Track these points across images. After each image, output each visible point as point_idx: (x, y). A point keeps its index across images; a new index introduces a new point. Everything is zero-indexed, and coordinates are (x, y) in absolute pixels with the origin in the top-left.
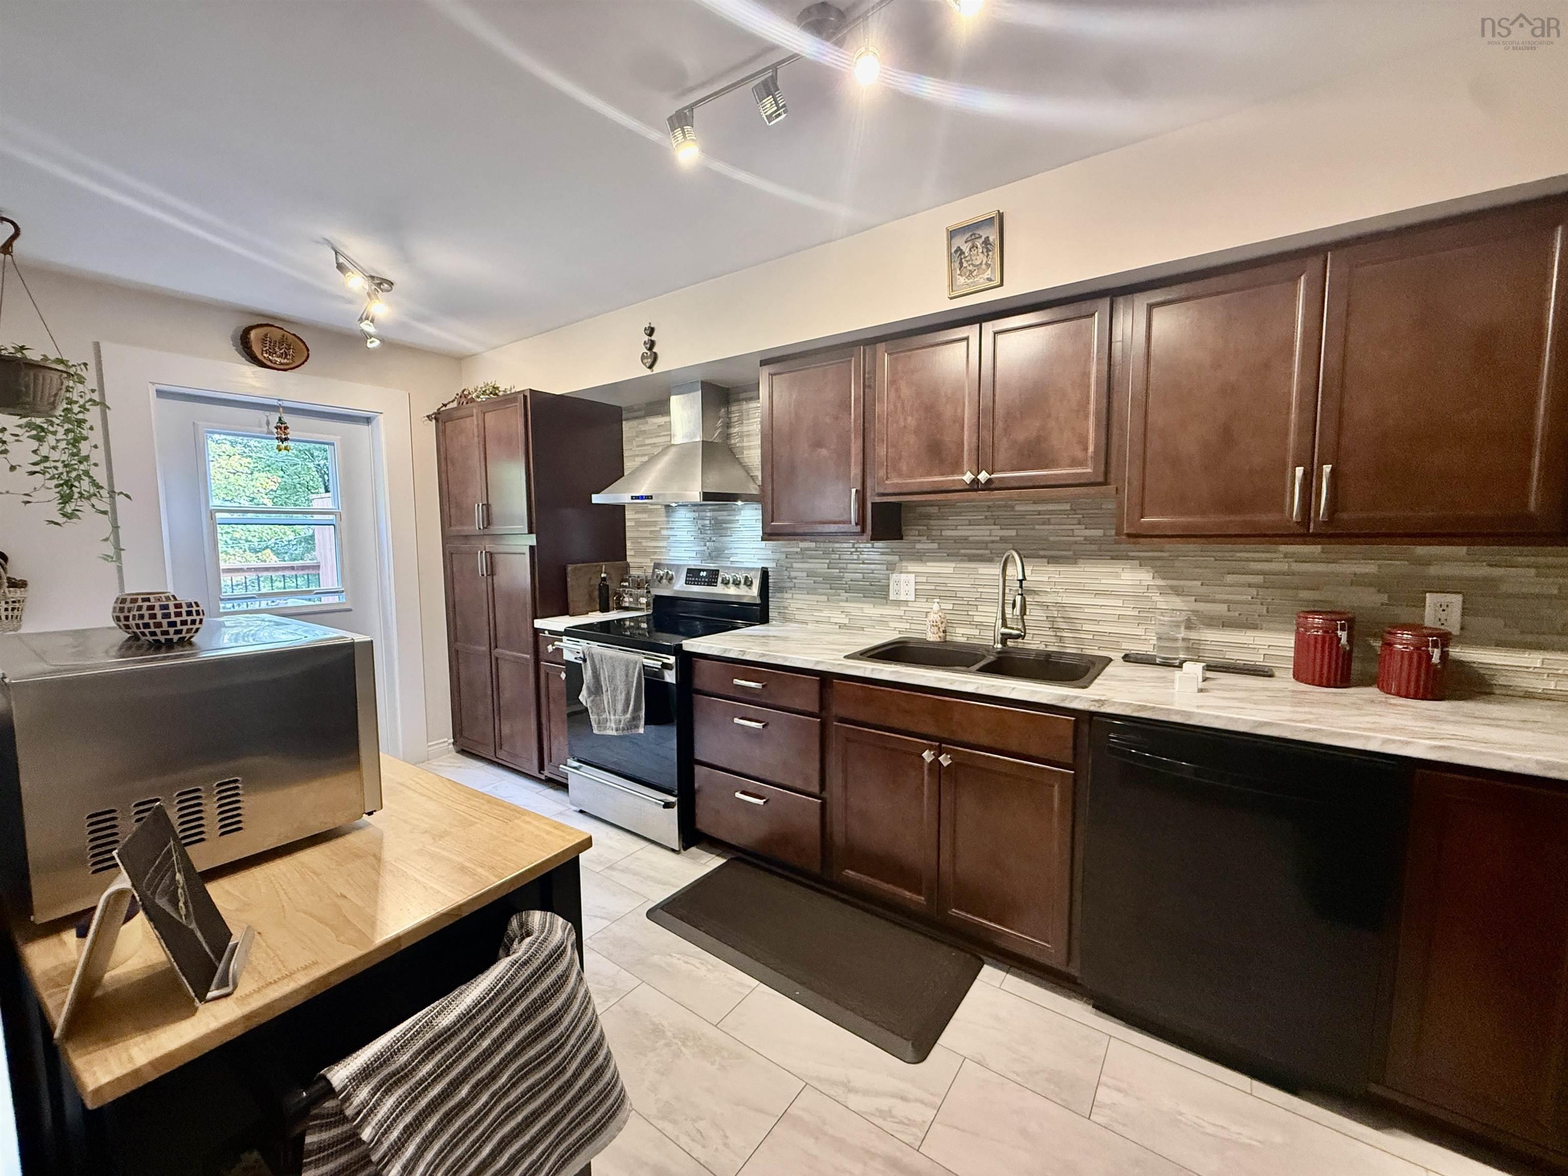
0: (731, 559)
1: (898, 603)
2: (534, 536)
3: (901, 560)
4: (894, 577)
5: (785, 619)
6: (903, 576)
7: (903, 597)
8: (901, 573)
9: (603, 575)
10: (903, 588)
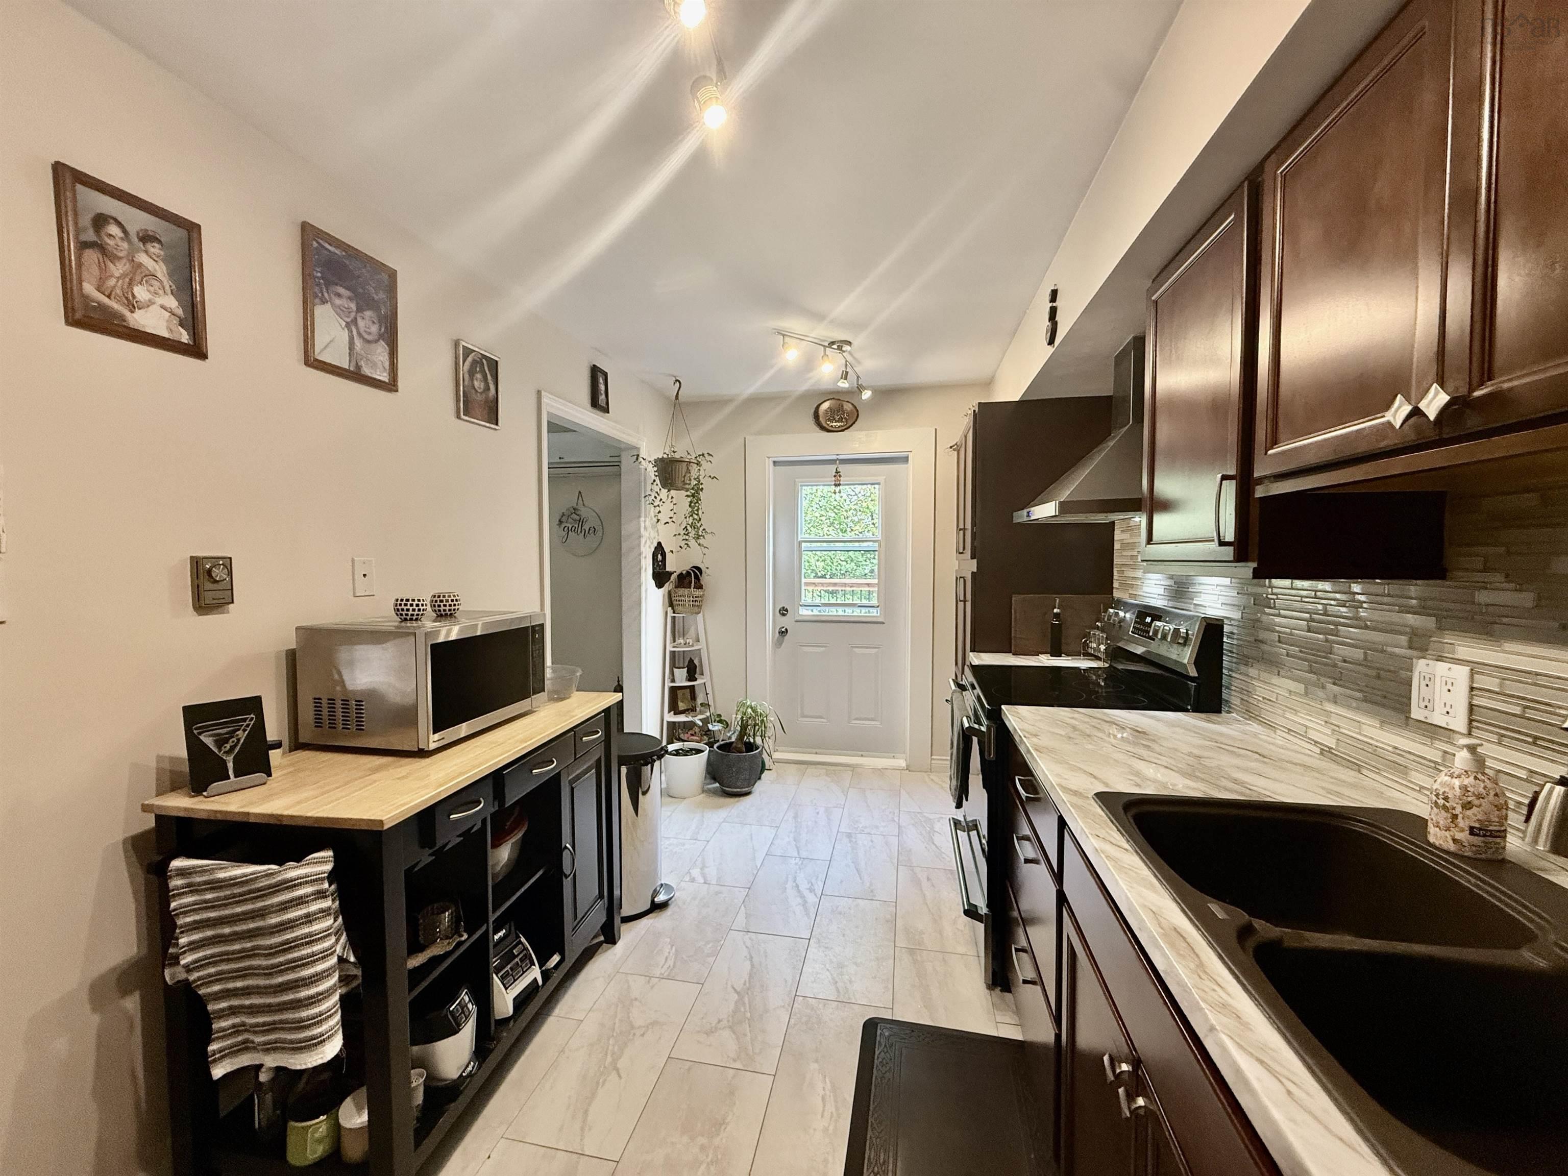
0: (1195, 602)
1: (1432, 731)
2: (975, 561)
3: (1440, 628)
4: (1421, 666)
5: (1251, 714)
6: (1441, 668)
7: (1438, 719)
8: (1440, 659)
9: (1055, 611)
10: (1440, 695)
